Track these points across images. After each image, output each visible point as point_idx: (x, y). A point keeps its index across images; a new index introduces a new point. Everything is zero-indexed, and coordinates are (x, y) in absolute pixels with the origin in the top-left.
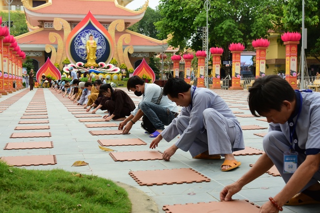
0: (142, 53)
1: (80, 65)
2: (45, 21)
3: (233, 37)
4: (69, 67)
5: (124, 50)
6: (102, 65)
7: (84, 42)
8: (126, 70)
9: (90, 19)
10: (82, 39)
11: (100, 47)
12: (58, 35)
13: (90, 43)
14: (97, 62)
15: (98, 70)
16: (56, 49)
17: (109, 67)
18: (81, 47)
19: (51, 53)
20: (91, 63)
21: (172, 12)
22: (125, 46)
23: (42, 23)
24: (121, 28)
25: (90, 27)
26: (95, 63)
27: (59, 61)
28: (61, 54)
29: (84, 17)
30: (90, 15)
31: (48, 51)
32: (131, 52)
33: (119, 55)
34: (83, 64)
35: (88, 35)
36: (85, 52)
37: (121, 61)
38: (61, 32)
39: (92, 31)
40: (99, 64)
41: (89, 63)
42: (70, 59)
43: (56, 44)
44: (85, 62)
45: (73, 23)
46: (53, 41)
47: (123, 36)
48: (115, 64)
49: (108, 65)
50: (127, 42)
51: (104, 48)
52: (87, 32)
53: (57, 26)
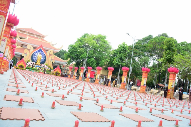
0: (57, 63)
1: (34, 63)
2: (24, 45)
3: (93, 64)
4: (30, 63)
5: (51, 61)
6: (42, 65)
7: (37, 55)
8: (50, 68)
9: (41, 48)
10: (37, 54)
11: (42, 58)
12: (28, 51)
13: (39, 56)
14: (40, 63)
15: (40, 66)
16: (26, 56)
17: (44, 66)
18: (36, 57)
19: (24, 56)
20: (38, 63)
21: (73, 51)
22: (52, 59)
23: (22, 45)
24: (52, 53)
25: (41, 50)
26: (39, 63)
27: (26, 60)
28: (27, 58)
29: (39, 46)
30: (41, 46)
31: (23, 56)
32: (53, 62)
33: (49, 62)
34: (35, 63)
35: (39, 53)
36: (36, 59)
37: (49, 65)
38: (29, 50)
39: (41, 52)
40: (41, 64)
41: (37, 63)
42: (30, 60)
43: (26, 54)
44: (36, 62)
45: (34, 48)
46: (26, 52)
47: (52, 56)
48: (47, 65)
49: (44, 65)
50: (53, 59)
51: (44, 59)
52: (39, 52)
53: (28, 47)
